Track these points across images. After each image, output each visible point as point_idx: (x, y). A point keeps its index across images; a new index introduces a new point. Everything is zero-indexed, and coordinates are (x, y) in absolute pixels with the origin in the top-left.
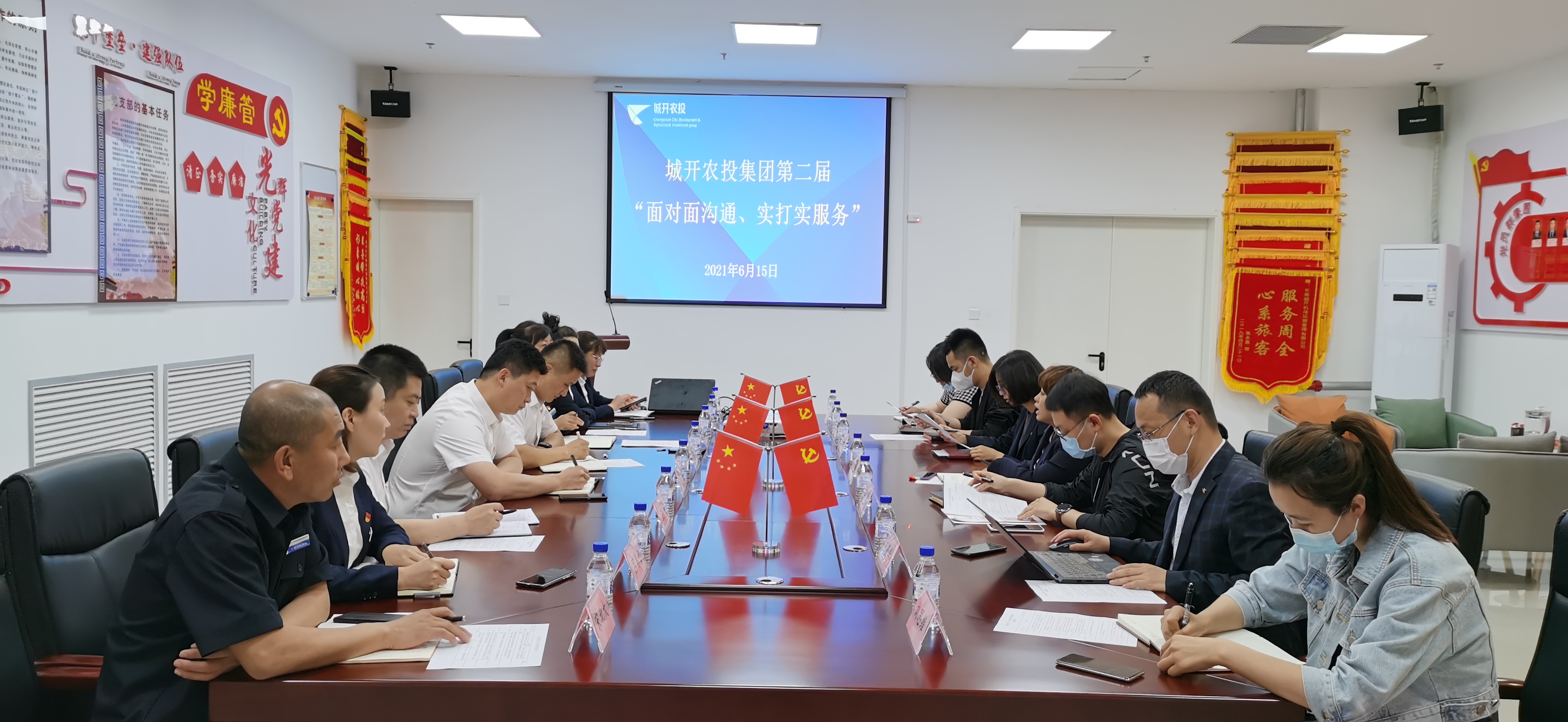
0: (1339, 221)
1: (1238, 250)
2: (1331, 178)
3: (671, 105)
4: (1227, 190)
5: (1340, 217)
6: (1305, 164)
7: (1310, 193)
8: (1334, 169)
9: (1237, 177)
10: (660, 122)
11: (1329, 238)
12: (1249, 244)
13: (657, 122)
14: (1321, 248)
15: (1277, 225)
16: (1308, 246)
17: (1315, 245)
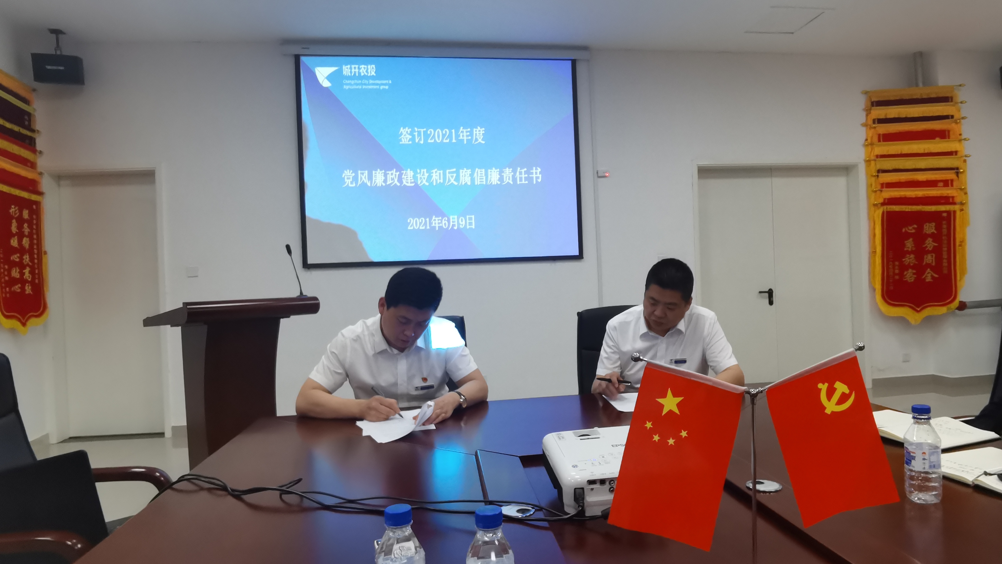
0: (965, 161)
1: (881, 191)
2: (954, 125)
3: (361, 67)
4: (866, 140)
5: (965, 158)
6: (931, 115)
7: (938, 139)
8: (955, 117)
9: (875, 128)
10: (350, 84)
11: (958, 176)
12: (890, 185)
13: (347, 84)
14: (952, 185)
15: (913, 167)
16: (941, 184)
17: (947, 183)
